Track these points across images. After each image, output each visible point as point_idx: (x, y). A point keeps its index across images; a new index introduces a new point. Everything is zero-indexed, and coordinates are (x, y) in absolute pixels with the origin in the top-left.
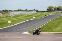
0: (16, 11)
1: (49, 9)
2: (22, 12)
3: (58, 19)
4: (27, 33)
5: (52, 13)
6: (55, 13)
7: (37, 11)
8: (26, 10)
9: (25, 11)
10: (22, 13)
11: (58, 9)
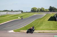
0: (2, 11)
1: (33, 10)
2: (8, 12)
3: (41, 19)
4: (12, 31)
5: (35, 14)
6: (38, 14)
7: (22, 12)
8: (12, 11)
9: (10, 11)
10: (8, 14)
11: (41, 10)
